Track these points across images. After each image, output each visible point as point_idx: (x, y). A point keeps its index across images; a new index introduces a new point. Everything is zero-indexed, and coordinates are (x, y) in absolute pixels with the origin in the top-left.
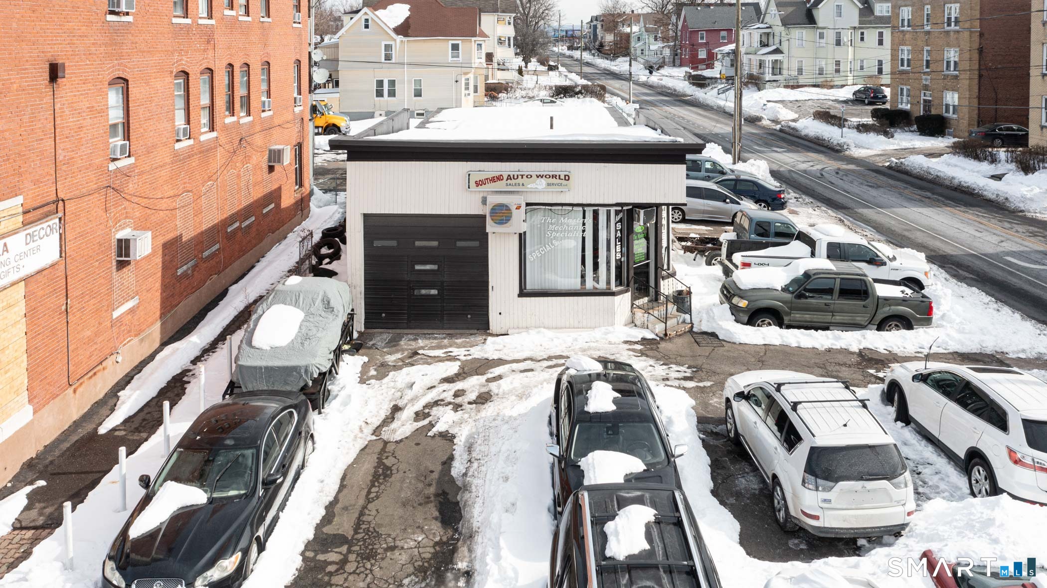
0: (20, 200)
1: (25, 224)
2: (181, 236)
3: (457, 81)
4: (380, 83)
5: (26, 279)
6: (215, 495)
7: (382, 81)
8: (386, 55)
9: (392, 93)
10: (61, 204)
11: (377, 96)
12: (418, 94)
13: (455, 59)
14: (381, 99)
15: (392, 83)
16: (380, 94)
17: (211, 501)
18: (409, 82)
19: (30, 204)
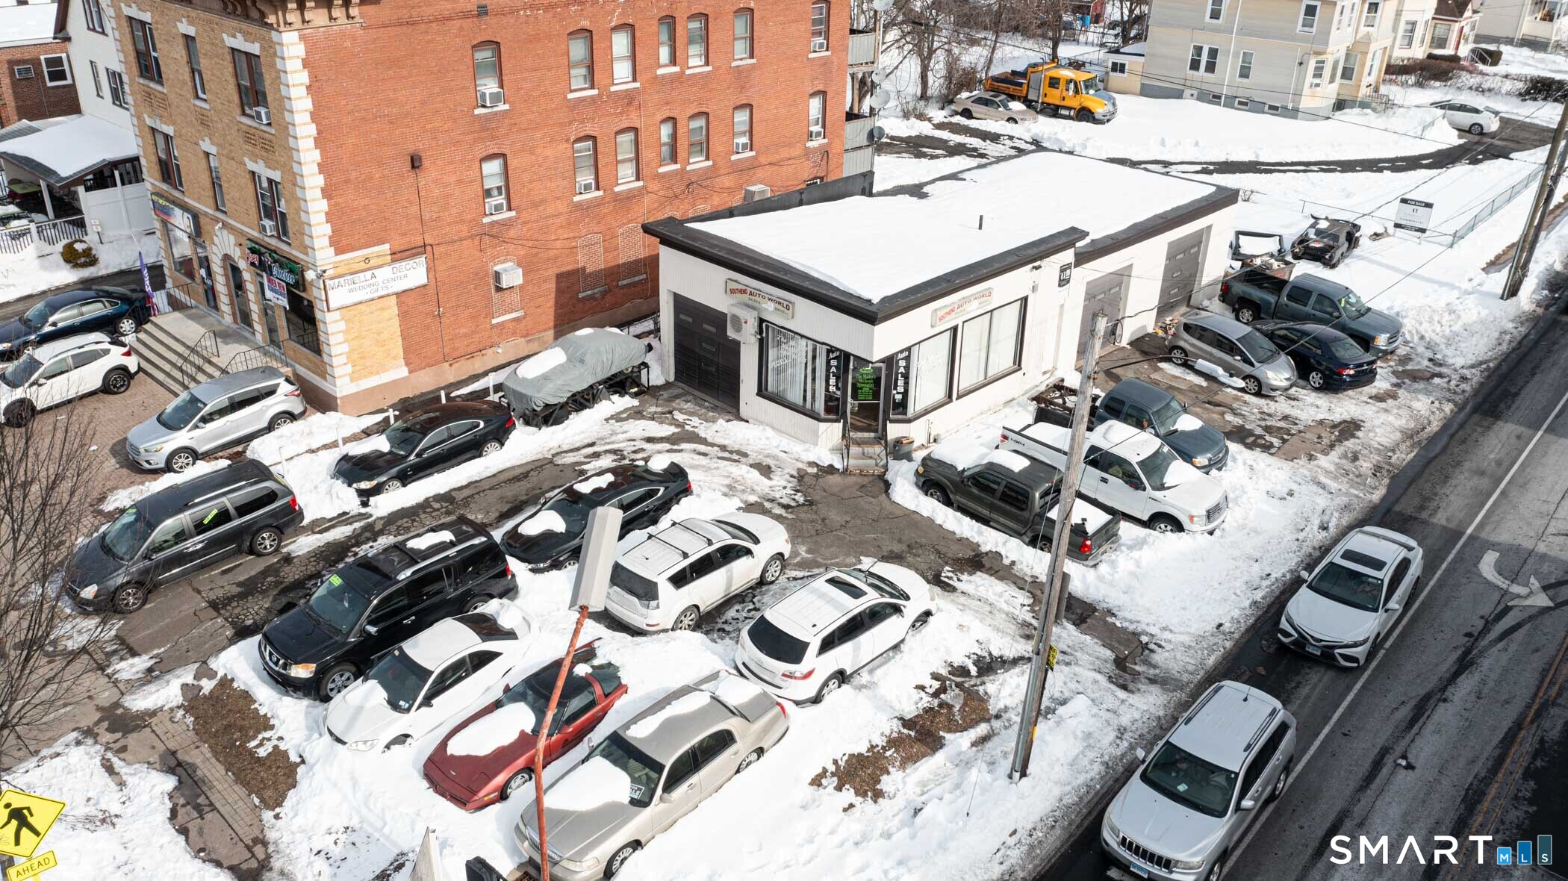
0: (387, 246)
1: (394, 261)
2: (584, 269)
3: (1301, 64)
4: (1198, 50)
5: (398, 294)
6: (394, 450)
7: (1201, 48)
8: (1213, 10)
9: (1211, 67)
10: (429, 248)
11: (1192, 68)
12: (1245, 73)
13: (1306, 29)
14: (1195, 73)
15: (1213, 53)
16: (1195, 65)
17: (390, 453)
18: (1236, 55)
19: (397, 248)
